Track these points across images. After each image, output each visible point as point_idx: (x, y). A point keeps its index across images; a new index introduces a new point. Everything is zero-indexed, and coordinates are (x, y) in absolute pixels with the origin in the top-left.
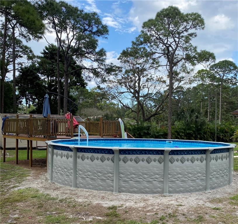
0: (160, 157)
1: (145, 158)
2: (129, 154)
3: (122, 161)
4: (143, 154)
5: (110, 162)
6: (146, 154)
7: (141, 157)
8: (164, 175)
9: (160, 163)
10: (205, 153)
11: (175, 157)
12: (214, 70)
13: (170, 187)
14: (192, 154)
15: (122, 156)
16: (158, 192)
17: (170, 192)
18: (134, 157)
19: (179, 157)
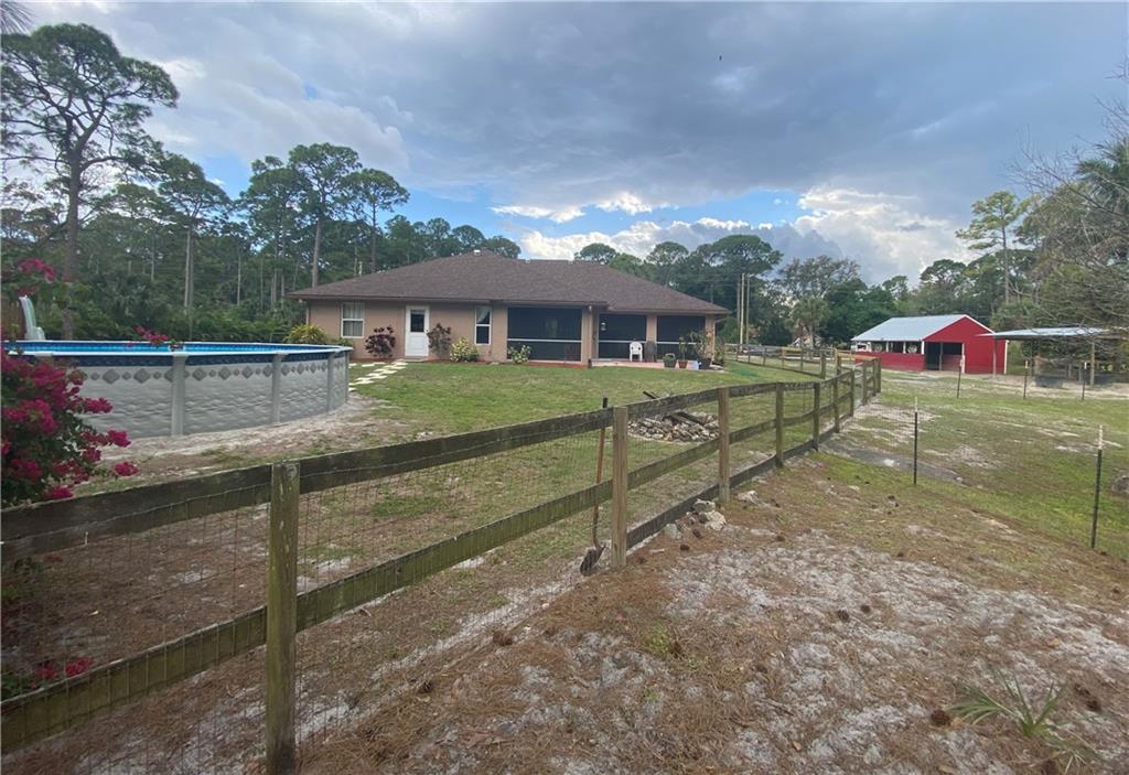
0: (268, 367)
1: (241, 370)
2: (209, 363)
3: (191, 377)
4: (236, 362)
5: (162, 382)
6: (242, 362)
7: (232, 367)
8: (273, 395)
9: (267, 376)
10: (326, 358)
11: (291, 364)
12: (170, 194)
13: (282, 412)
14: (312, 359)
15: (192, 369)
16: (263, 423)
17: (282, 420)
18: (218, 368)
19: (296, 364)
